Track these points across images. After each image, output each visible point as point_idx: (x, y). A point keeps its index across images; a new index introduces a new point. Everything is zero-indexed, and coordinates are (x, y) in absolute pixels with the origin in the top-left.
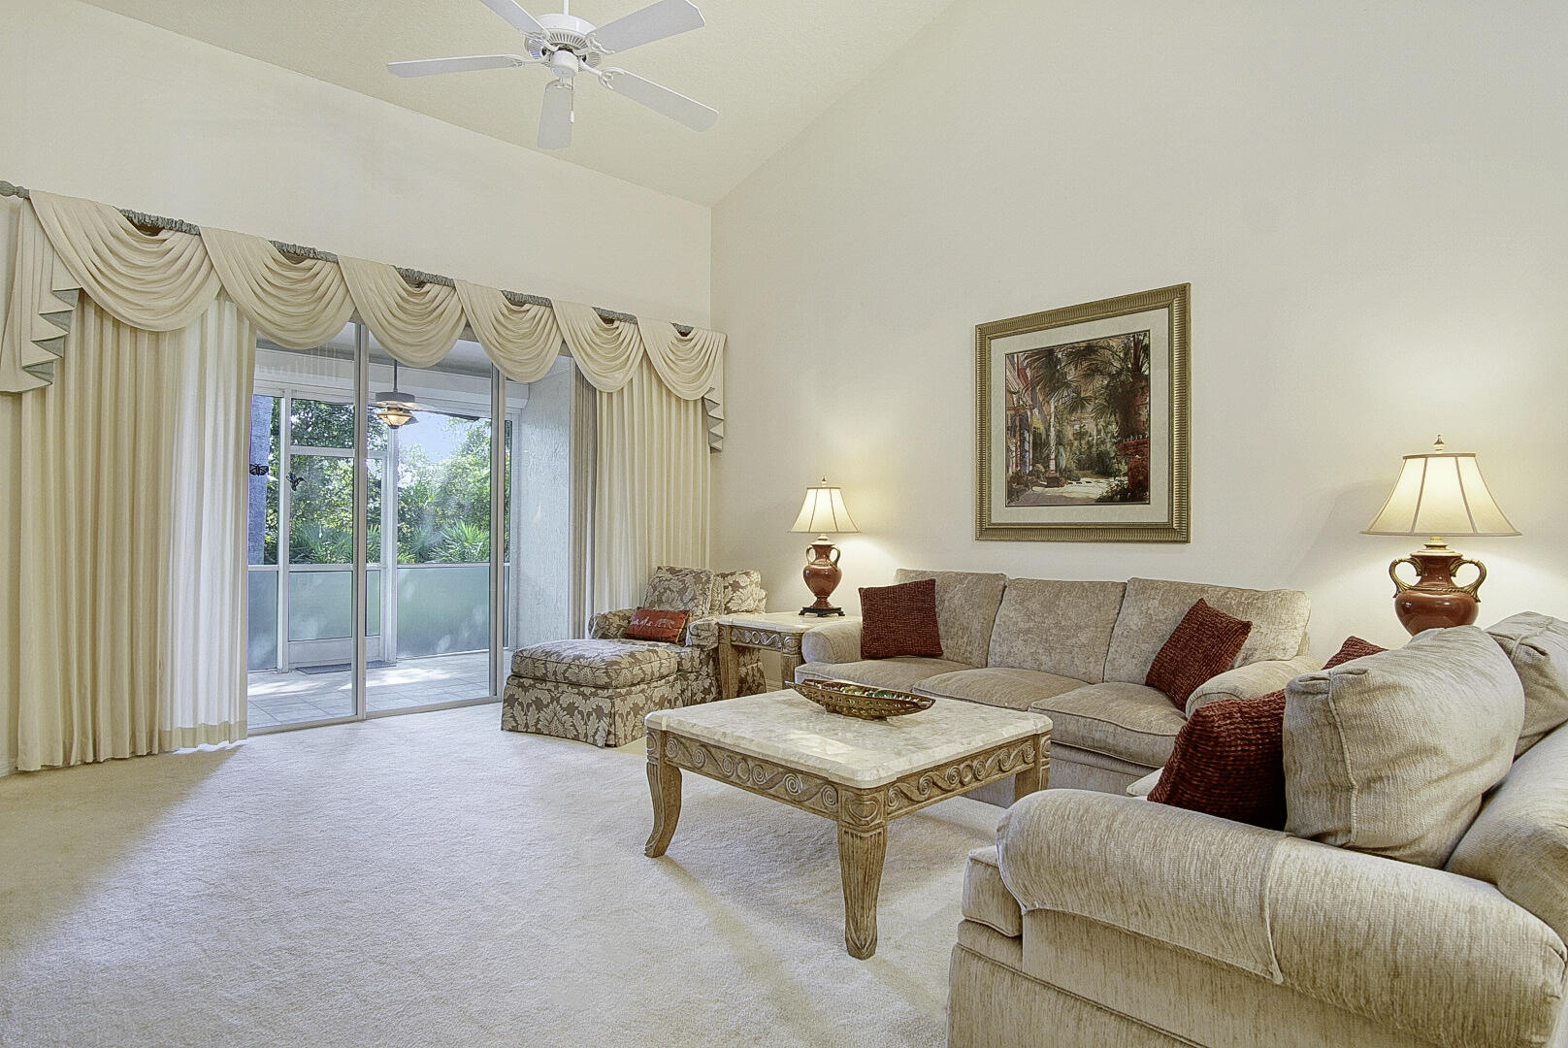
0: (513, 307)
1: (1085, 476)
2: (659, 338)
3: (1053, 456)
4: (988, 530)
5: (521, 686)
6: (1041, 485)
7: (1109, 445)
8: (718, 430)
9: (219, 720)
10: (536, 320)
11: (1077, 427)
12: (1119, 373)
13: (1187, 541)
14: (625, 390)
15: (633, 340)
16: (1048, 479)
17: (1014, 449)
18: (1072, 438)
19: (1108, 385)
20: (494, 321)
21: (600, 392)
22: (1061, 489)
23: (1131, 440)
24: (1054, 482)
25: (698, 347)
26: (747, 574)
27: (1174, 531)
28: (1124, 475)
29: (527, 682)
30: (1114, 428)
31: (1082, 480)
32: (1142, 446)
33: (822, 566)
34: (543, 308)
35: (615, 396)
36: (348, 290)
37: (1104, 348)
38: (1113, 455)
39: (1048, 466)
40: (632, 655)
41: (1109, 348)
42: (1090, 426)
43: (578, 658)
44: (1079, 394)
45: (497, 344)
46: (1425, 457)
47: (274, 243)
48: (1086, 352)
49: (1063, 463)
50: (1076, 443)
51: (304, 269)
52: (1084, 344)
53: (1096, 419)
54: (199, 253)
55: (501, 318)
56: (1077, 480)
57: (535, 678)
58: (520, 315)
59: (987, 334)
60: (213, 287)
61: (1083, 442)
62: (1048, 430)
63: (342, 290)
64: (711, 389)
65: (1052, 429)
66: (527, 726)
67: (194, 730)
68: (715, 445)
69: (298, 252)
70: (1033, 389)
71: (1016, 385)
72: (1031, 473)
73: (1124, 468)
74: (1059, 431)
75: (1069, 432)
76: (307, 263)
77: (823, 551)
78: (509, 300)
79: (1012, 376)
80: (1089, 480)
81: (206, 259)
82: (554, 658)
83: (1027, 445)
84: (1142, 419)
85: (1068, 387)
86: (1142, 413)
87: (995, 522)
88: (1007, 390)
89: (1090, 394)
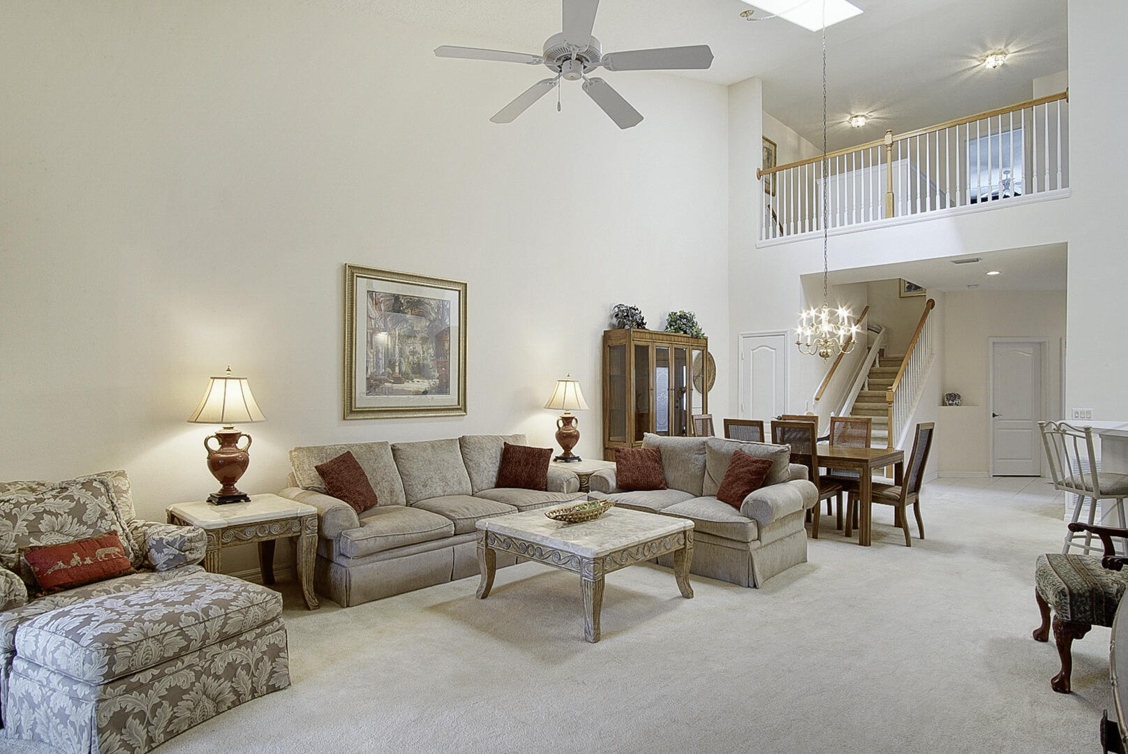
1: (416, 378)
3: (397, 364)
4: (350, 410)
6: (391, 382)
7: (429, 360)
11: (411, 347)
12: (435, 320)
13: (466, 416)
16: (394, 378)
17: (372, 356)
18: (408, 354)
19: (429, 326)
22: (403, 385)
23: (441, 359)
24: (398, 381)
27: (460, 409)
28: (437, 378)
30: (431, 351)
31: (415, 380)
32: (446, 365)
37: (427, 304)
38: (431, 366)
39: (395, 370)
41: (430, 305)
42: (419, 348)
44: (413, 328)
48: (417, 303)
49: (404, 369)
50: (411, 358)
52: (417, 299)
53: (422, 344)
56: (412, 380)
59: (356, 273)
61: (415, 357)
62: (394, 347)
65: (397, 347)
70: (385, 319)
71: (374, 314)
72: (383, 374)
73: (437, 375)
74: (401, 348)
75: (407, 350)
79: (372, 307)
80: (418, 380)
83: (380, 354)
84: (447, 348)
85: (407, 322)
86: (447, 345)
87: (357, 406)
88: (368, 316)
89: (419, 329)
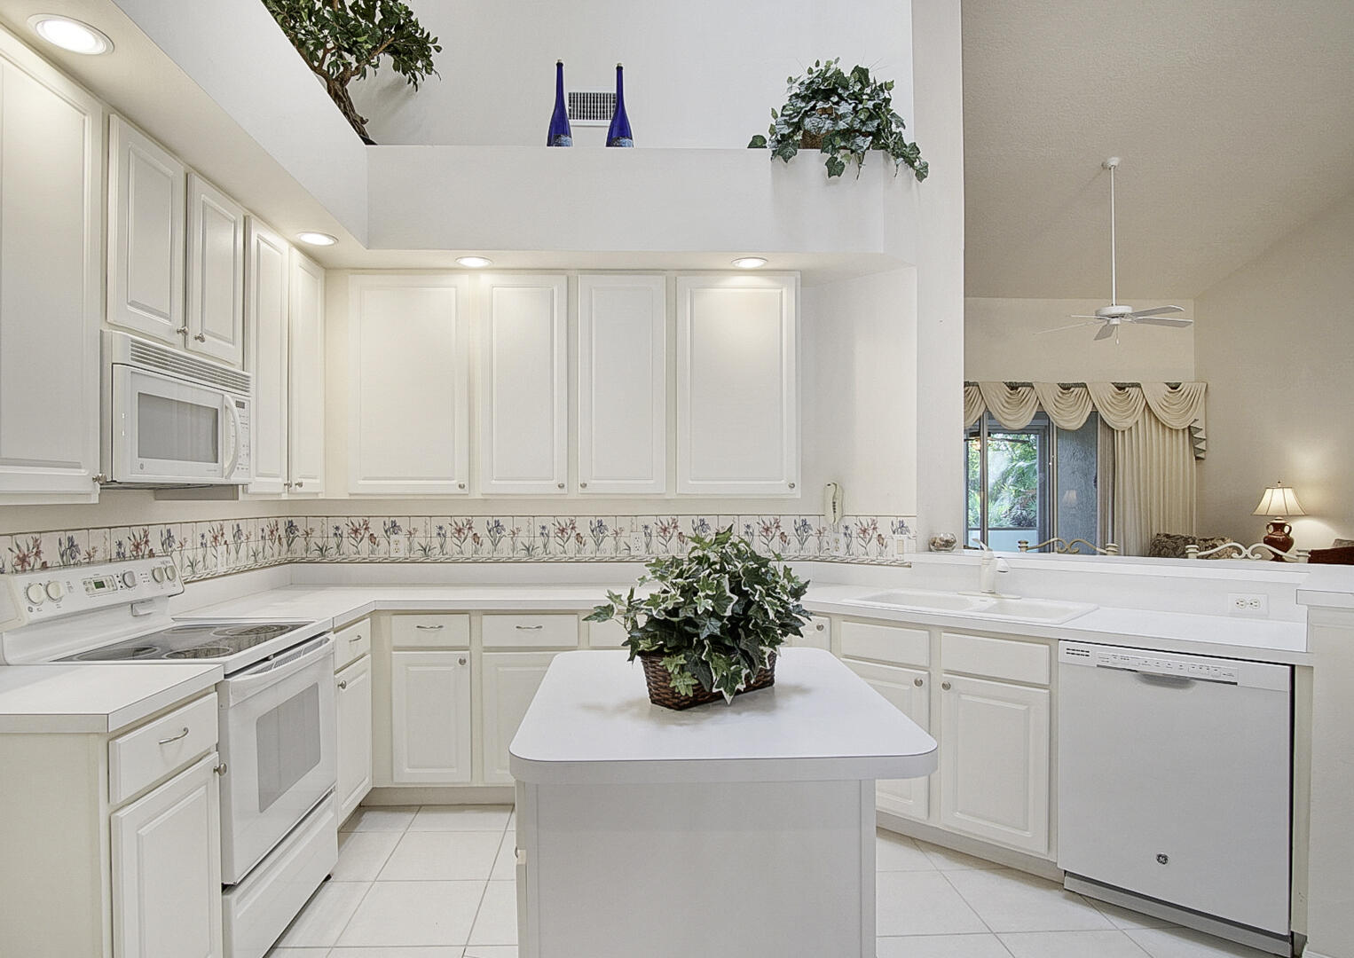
0: (1064, 392)
2: (1156, 393)
8: (1202, 446)
10: (1078, 396)
14: (1133, 428)
15: (1139, 398)
20: (1055, 402)
21: (1117, 431)
25: (1185, 394)
33: (1279, 536)
34: (1082, 389)
35: (1126, 432)
36: (983, 398)
45: (1058, 415)
55: (1059, 400)
58: (1069, 395)
63: (980, 398)
64: (1196, 420)
68: (1199, 456)
77: (1280, 527)
78: (1062, 388)
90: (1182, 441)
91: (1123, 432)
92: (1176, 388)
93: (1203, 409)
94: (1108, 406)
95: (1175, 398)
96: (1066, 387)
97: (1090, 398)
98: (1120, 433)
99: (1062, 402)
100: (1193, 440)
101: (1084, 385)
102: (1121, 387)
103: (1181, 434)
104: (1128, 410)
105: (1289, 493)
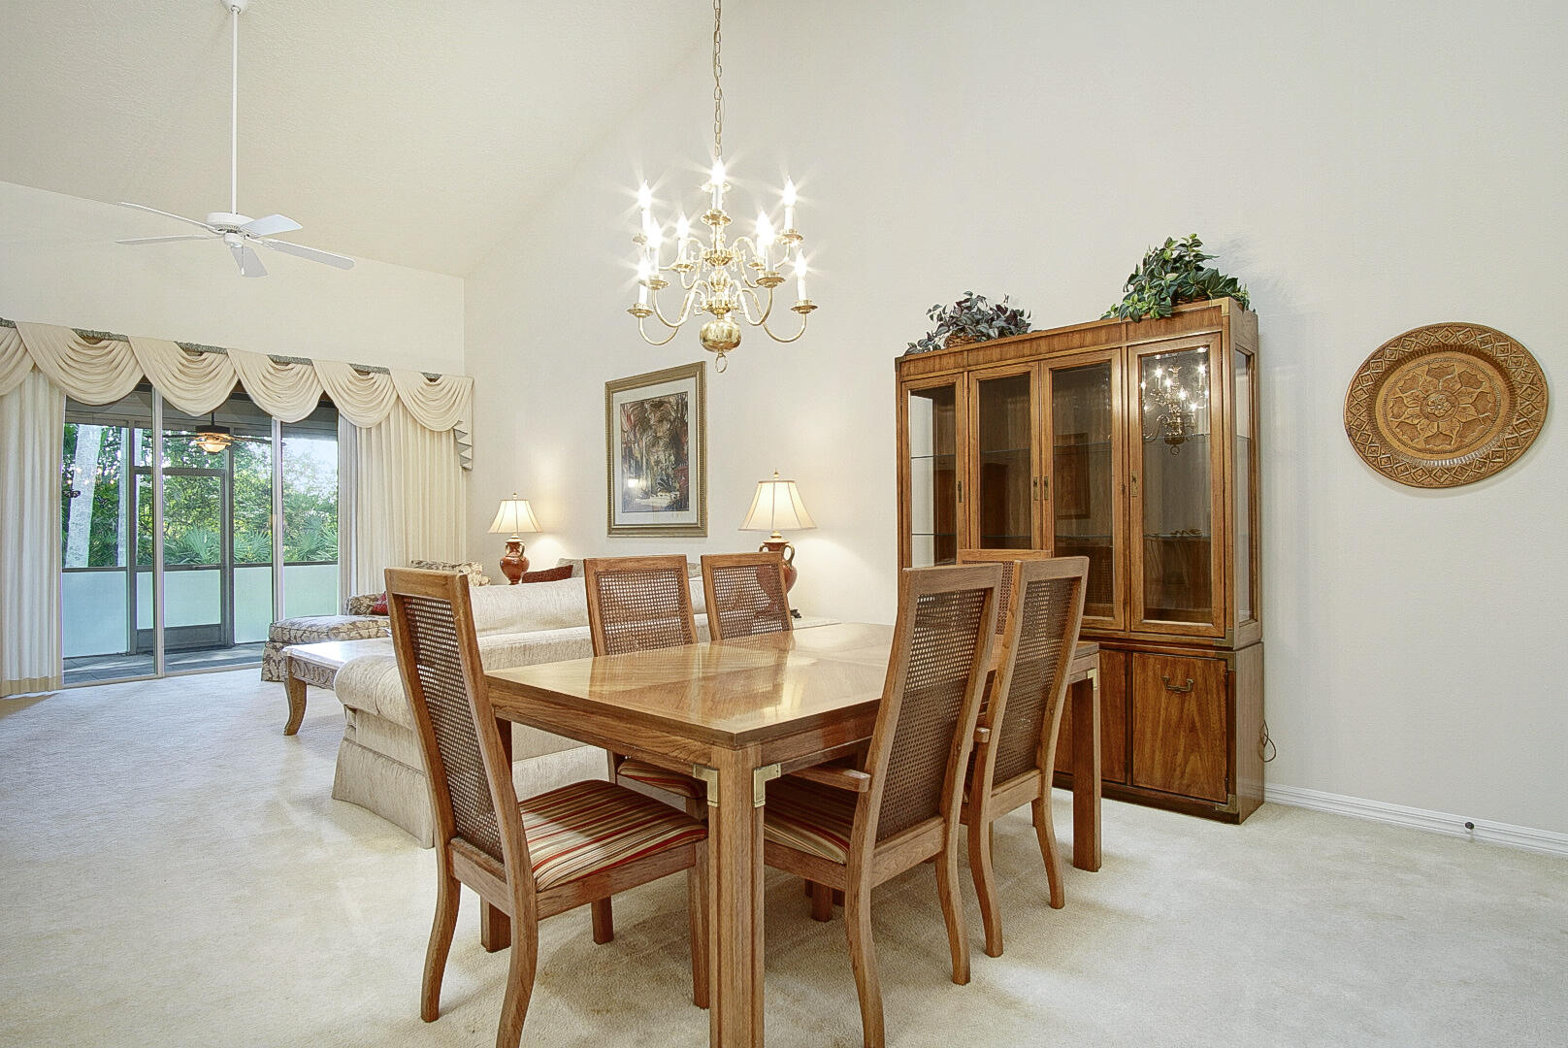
0: (277, 367)
1: (660, 491)
2: (408, 383)
4: (613, 530)
5: (274, 648)
6: (639, 498)
7: (670, 470)
8: (467, 454)
9: (40, 675)
10: (300, 375)
11: (656, 457)
12: (674, 420)
13: (706, 536)
14: (383, 425)
15: (386, 389)
19: (669, 428)
20: (262, 378)
21: (361, 428)
22: (649, 501)
23: (680, 467)
24: (645, 495)
25: (445, 391)
26: (470, 565)
27: (698, 529)
28: (678, 491)
29: (278, 645)
30: (672, 457)
31: (659, 494)
32: (685, 471)
33: (513, 558)
34: (306, 366)
35: (373, 431)
36: (137, 362)
37: (667, 402)
38: (672, 477)
40: (353, 624)
41: (670, 403)
42: (662, 457)
43: (311, 626)
44: (656, 434)
45: (265, 396)
46: (775, 482)
47: (76, 330)
48: (658, 404)
49: (649, 482)
50: (655, 469)
51: (100, 348)
52: (658, 399)
53: (664, 451)
54: (16, 341)
55: (268, 376)
56: (657, 494)
57: (284, 642)
58: (286, 372)
59: (612, 388)
60: (28, 364)
61: (659, 468)
62: (642, 459)
63: (133, 361)
64: (459, 422)
65: (644, 459)
66: (278, 677)
67: (19, 681)
68: (465, 465)
69: (96, 335)
70: (634, 429)
71: (626, 427)
73: (678, 486)
75: (652, 460)
76: (103, 343)
77: (514, 546)
78: (275, 362)
79: (624, 419)
80: (661, 494)
81: (22, 345)
82: (296, 627)
84: (685, 452)
85: (651, 428)
86: (685, 448)
87: (617, 523)
88: (622, 430)
89: (661, 434)
90: (446, 445)
91: (369, 430)
92: (435, 380)
93: (468, 409)
94: (342, 393)
95: (432, 391)
96: (280, 362)
97: (319, 381)
98: (364, 431)
99: (276, 381)
100: (459, 447)
101: (309, 362)
102: (363, 371)
103: (444, 439)
104: (371, 401)
105: (523, 507)
